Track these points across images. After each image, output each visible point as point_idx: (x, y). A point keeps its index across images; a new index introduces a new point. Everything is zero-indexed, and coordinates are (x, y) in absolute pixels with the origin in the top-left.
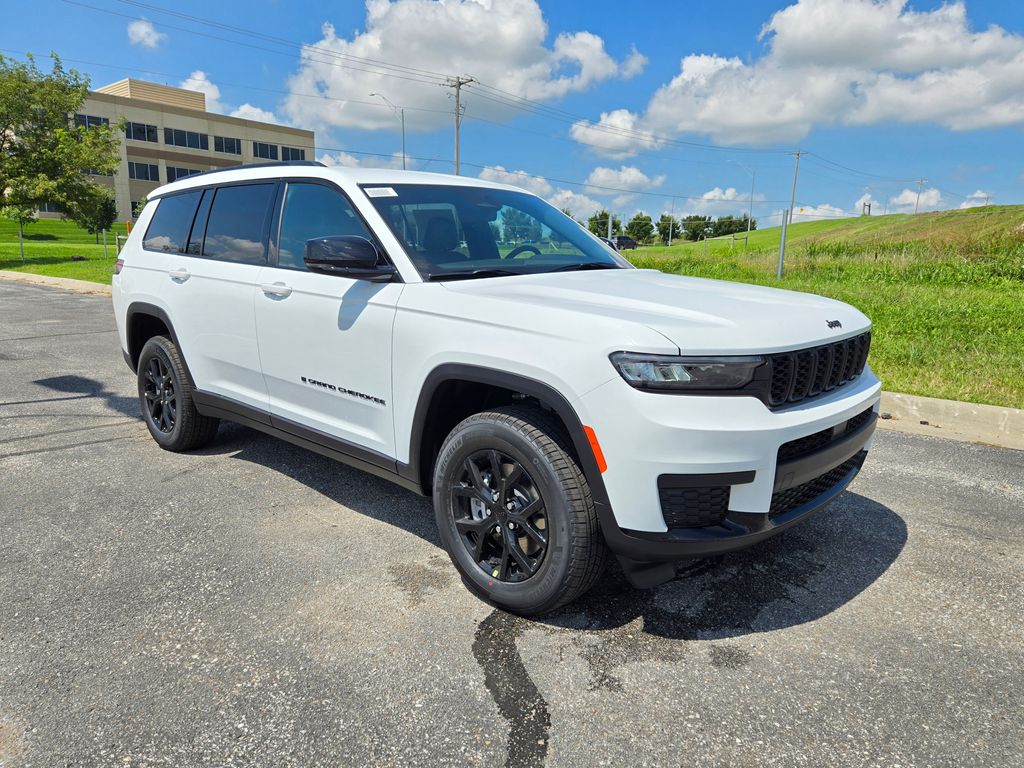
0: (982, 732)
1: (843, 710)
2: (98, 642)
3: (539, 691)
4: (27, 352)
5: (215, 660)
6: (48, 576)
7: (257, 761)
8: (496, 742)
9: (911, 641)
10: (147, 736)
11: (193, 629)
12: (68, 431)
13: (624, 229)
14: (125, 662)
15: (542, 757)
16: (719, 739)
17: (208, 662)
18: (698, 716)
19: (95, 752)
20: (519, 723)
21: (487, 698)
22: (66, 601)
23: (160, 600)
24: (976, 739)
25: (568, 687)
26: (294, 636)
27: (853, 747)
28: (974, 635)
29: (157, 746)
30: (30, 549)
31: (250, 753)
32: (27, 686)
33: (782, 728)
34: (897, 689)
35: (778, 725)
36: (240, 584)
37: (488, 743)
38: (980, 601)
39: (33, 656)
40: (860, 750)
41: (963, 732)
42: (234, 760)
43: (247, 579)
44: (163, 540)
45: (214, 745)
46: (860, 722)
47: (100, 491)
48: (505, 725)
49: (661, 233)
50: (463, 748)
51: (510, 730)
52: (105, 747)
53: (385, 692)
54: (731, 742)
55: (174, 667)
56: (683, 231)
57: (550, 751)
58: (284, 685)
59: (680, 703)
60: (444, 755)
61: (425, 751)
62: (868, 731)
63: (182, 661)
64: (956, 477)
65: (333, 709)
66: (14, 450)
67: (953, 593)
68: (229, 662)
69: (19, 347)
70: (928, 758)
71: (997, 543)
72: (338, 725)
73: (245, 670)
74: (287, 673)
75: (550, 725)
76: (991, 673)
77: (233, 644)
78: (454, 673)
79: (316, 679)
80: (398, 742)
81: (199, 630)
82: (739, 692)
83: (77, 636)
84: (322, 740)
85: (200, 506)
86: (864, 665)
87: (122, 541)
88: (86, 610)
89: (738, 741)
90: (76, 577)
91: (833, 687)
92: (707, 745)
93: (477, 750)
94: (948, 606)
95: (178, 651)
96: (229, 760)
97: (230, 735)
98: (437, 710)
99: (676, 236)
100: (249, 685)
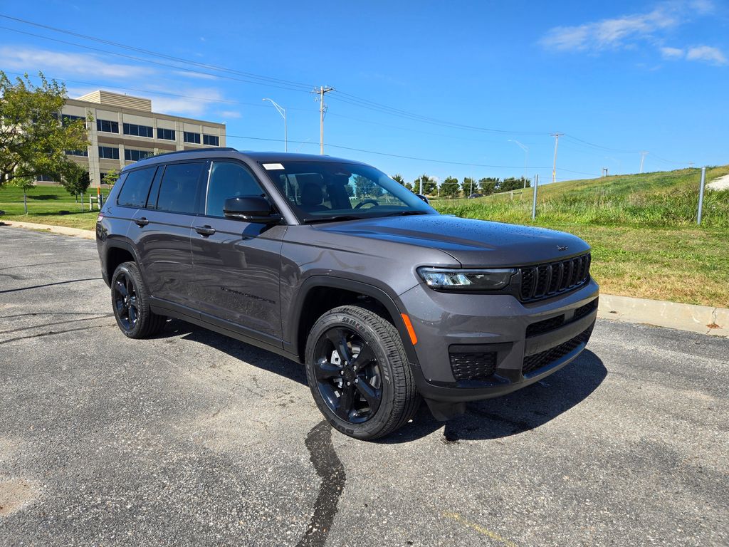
3: (342, 463)
5: (151, 449)
6: (50, 406)
7: (175, 498)
8: (313, 488)
9: (568, 435)
10: (111, 488)
11: (138, 433)
13: (439, 188)
14: (98, 451)
15: (338, 496)
17: (147, 450)
20: (327, 478)
21: (310, 467)
25: (359, 461)
26: (199, 437)
27: (519, 488)
31: (171, 495)
36: (167, 409)
37: (308, 489)
42: (161, 498)
43: (171, 406)
44: (121, 385)
45: (150, 491)
48: (319, 480)
50: (293, 491)
51: (322, 482)
52: (86, 493)
53: (251, 464)
56: (480, 188)
57: (344, 492)
58: (191, 461)
60: (282, 495)
61: (271, 493)
63: (132, 450)
64: (624, 344)
65: (219, 473)
72: (222, 481)
73: (169, 454)
74: (194, 455)
75: (345, 479)
78: (292, 454)
79: (210, 458)
80: (256, 488)
81: (142, 433)
84: (212, 488)
88: (74, 424)
90: (67, 406)
93: (301, 492)
95: (129, 445)
96: (158, 498)
97: (159, 486)
98: (280, 473)
99: (475, 191)
100: (171, 461)
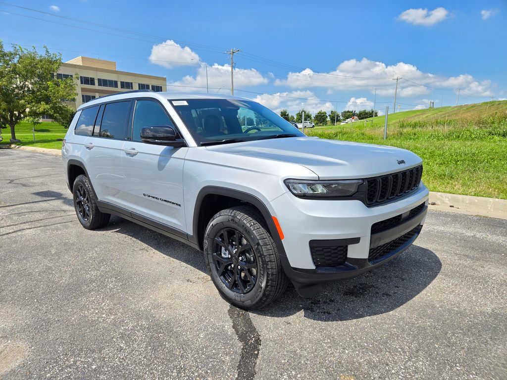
0: (463, 348)
1: (397, 338)
2: (61, 310)
3: (257, 330)
4: (35, 183)
5: (113, 317)
7: (129, 360)
8: (236, 352)
9: (433, 307)
10: (81, 350)
11: (104, 304)
12: (53, 218)
13: (313, 118)
14: (73, 319)
15: (256, 359)
16: (338, 351)
17: (110, 318)
18: (329, 341)
19: (58, 356)
20: (247, 344)
21: (233, 333)
22: (49, 292)
23: (90, 291)
24: (460, 351)
25: (270, 328)
26: (148, 307)
28: (464, 305)
29: (85, 354)
30: (33, 270)
31: (126, 357)
32: (30, 329)
33: (368, 346)
34: (425, 329)
35: (366, 344)
36: (125, 284)
37: (232, 353)
38: (469, 289)
39: (33, 316)
40: (404, 356)
41: (454, 348)
42: (119, 360)
43: (129, 282)
45: (110, 354)
46: (405, 343)
47: (66, 244)
48: (240, 345)
49: (331, 119)
50: (220, 355)
51: (242, 347)
52: (63, 355)
54: (343, 352)
55: (94, 320)
56: (342, 118)
57: (260, 356)
58: (142, 328)
59: (321, 335)
60: (212, 358)
61: (203, 356)
62: (409, 348)
63: (98, 318)
64: (464, 232)
65: (163, 338)
66: (28, 227)
67: (456, 285)
68: (119, 318)
69: (32, 181)
70: (436, 360)
71: (481, 262)
72: (165, 345)
73: (126, 322)
74: (144, 323)
75: (260, 345)
76: (471, 321)
77: (121, 310)
78: (218, 323)
79: (156, 325)
80: (192, 352)
81: (106, 304)
82: (349, 330)
83: (52, 307)
84: (158, 351)
85: (109, 250)
86: (410, 318)
87: (74, 266)
89: (347, 351)
90: (53, 282)
91: (394, 328)
92: (332, 353)
93: (227, 355)
94: (453, 291)
95: (96, 313)
96: (117, 360)
97: (118, 349)
98: (210, 339)
99: (338, 120)
100: (127, 328)
